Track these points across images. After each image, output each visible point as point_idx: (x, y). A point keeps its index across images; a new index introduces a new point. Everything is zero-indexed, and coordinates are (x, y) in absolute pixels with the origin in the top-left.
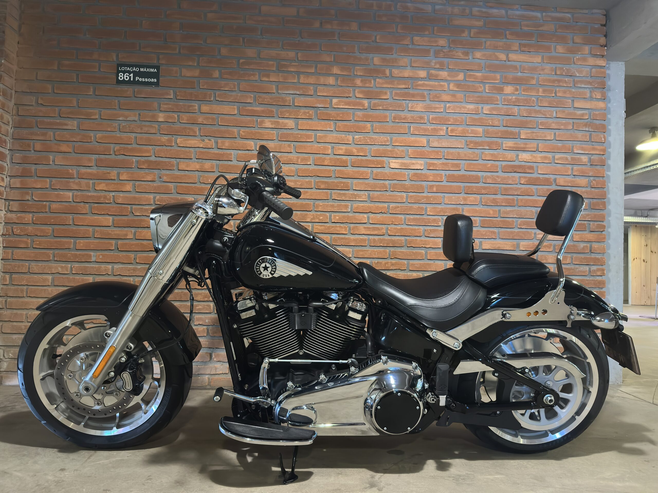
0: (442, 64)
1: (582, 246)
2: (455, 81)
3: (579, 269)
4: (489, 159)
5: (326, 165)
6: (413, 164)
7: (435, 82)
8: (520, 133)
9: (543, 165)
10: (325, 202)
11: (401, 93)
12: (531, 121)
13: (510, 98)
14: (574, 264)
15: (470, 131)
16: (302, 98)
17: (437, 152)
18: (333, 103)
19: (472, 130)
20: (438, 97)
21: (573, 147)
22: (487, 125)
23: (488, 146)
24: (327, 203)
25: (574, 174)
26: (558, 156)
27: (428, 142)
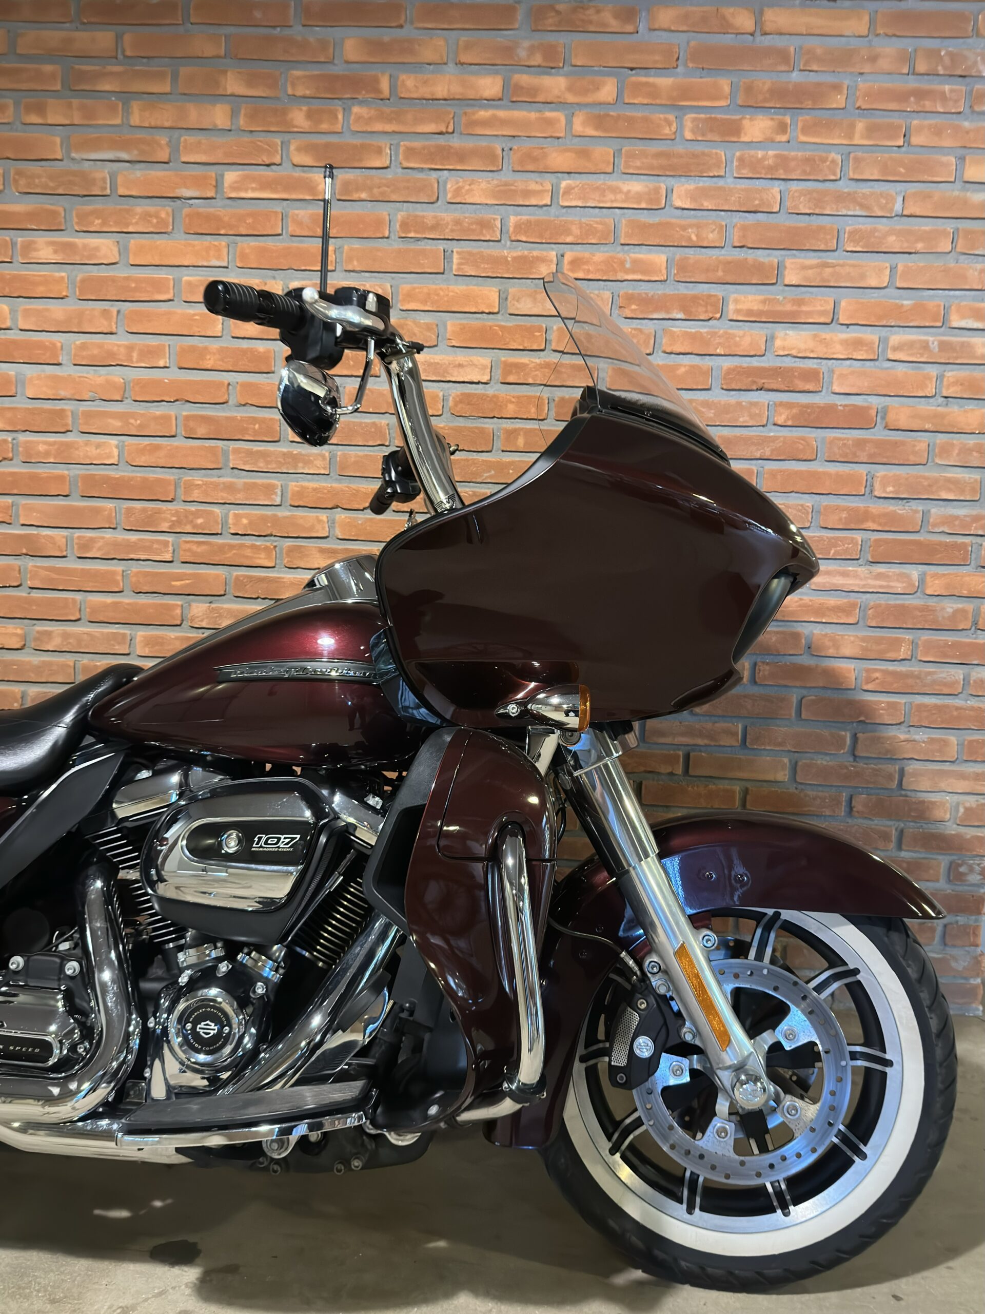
0: (550, 52)
1: (950, 610)
2: (587, 105)
3: (935, 677)
4: (683, 351)
5: (209, 367)
6: (460, 366)
7: (530, 111)
8: (780, 267)
9: (850, 366)
10: (212, 476)
11: (424, 148)
12: (821, 228)
13: (760, 156)
14: (920, 661)
15: (628, 265)
16: (138, 173)
17: (530, 330)
18: (226, 185)
19: (635, 262)
20: (535, 160)
21: (950, 307)
22: (684, 244)
23: (684, 309)
24: (215, 479)
25: (945, 394)
26: (897, 337)
27: (503, 298)
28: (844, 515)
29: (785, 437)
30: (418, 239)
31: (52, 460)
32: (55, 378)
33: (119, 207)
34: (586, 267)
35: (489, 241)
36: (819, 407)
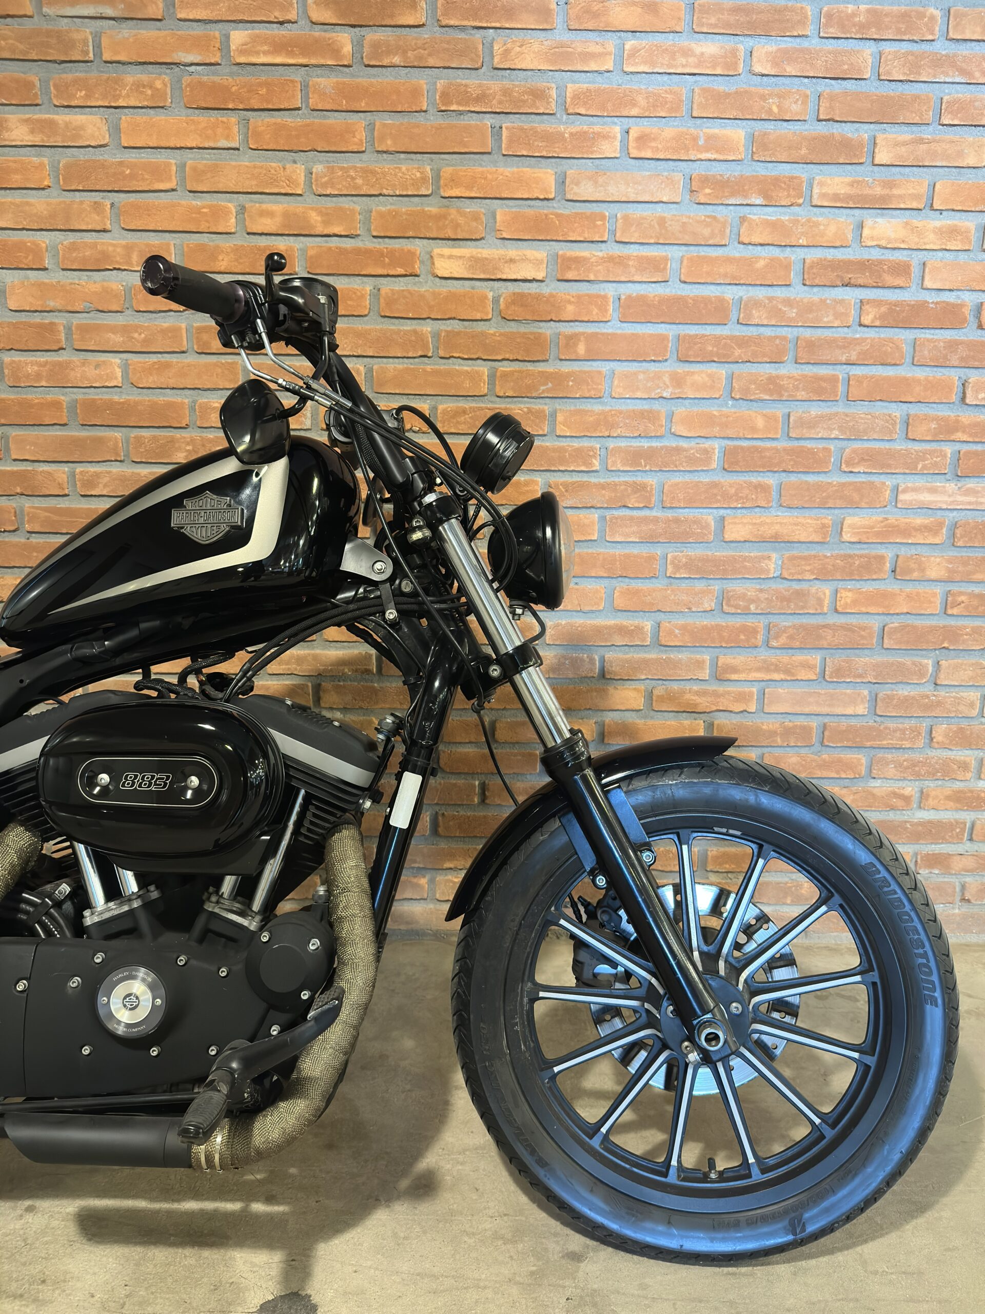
28: (933, 425)
29: (870, 338)
30: (461, 113)
31: (44, 384)
32: (40, 285)
33: (106, 76)
34: (653, 144)
35: (543, 114)
36: (909, 305)
